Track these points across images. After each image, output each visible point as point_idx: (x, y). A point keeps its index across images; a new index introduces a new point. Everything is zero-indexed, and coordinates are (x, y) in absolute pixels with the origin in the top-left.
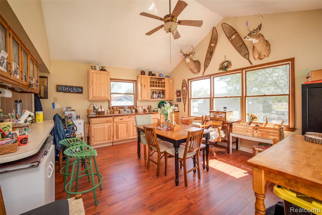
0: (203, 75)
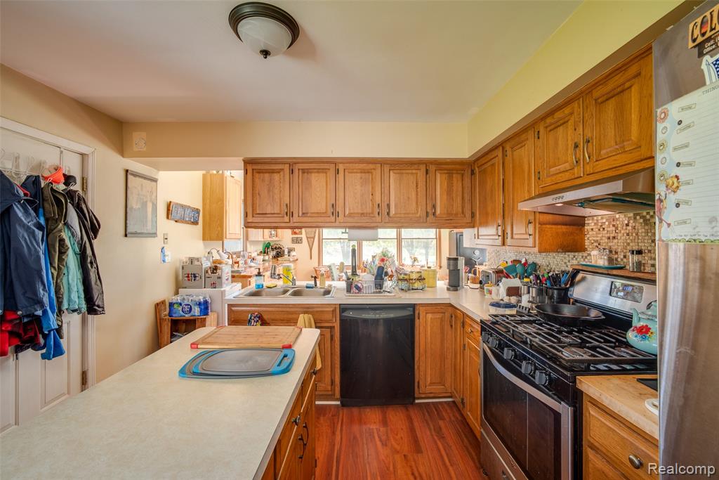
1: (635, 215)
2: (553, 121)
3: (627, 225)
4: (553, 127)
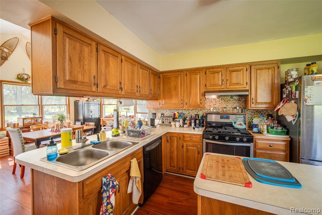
1: (222, 99)
2: (213, 71)
3: (219, 101)
4: (212, 72)
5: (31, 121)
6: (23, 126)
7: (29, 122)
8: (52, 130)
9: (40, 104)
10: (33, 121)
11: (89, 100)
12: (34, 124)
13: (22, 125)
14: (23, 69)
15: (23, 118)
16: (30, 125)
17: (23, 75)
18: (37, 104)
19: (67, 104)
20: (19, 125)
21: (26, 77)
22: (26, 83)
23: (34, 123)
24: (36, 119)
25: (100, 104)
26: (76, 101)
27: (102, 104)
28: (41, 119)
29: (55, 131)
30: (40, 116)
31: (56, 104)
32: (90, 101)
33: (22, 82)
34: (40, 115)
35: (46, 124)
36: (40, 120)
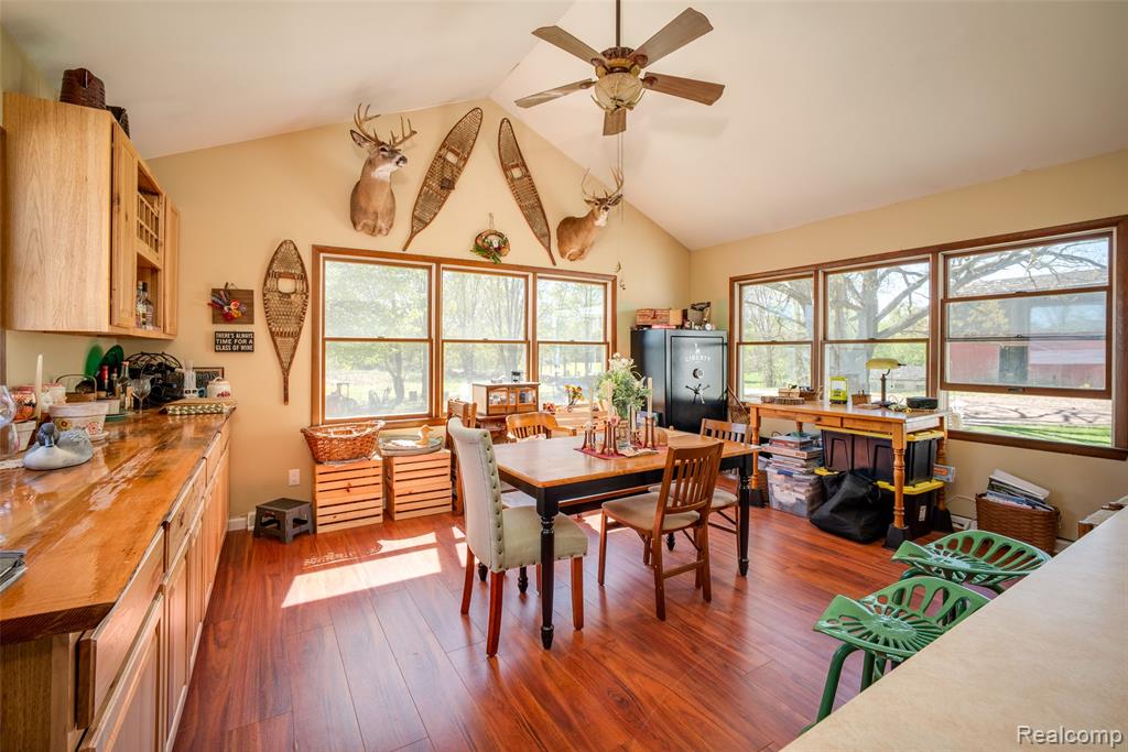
0: (405, 249)
5: (508, 396)
6: (488, 414)
7: (502, 401)
8: (585, 447)
9: (530, 338)
10: (513, 399)
11: (687, 325)
12: (515, 411)
13: (485, 412)
14: (491, 215)
15: (487, 387)
16: (503, 411)
17: (491, 238)
18: (523, 339)
19: (609, 339)
20: (479, 409)
21: (496, 243)
22: (497, 264)
23: (516, 407)
24: (520, 391)
25: (725, 341)
26: (638, 326)
27: (736, 340)
28: (534, 392)
29: (598, 451)
30: (531, 383)
31: (576, 340)
32: (690, 328)
33: (487, 260)
34: (528, 380)
35: (547, 412)
36: (530, 396)
